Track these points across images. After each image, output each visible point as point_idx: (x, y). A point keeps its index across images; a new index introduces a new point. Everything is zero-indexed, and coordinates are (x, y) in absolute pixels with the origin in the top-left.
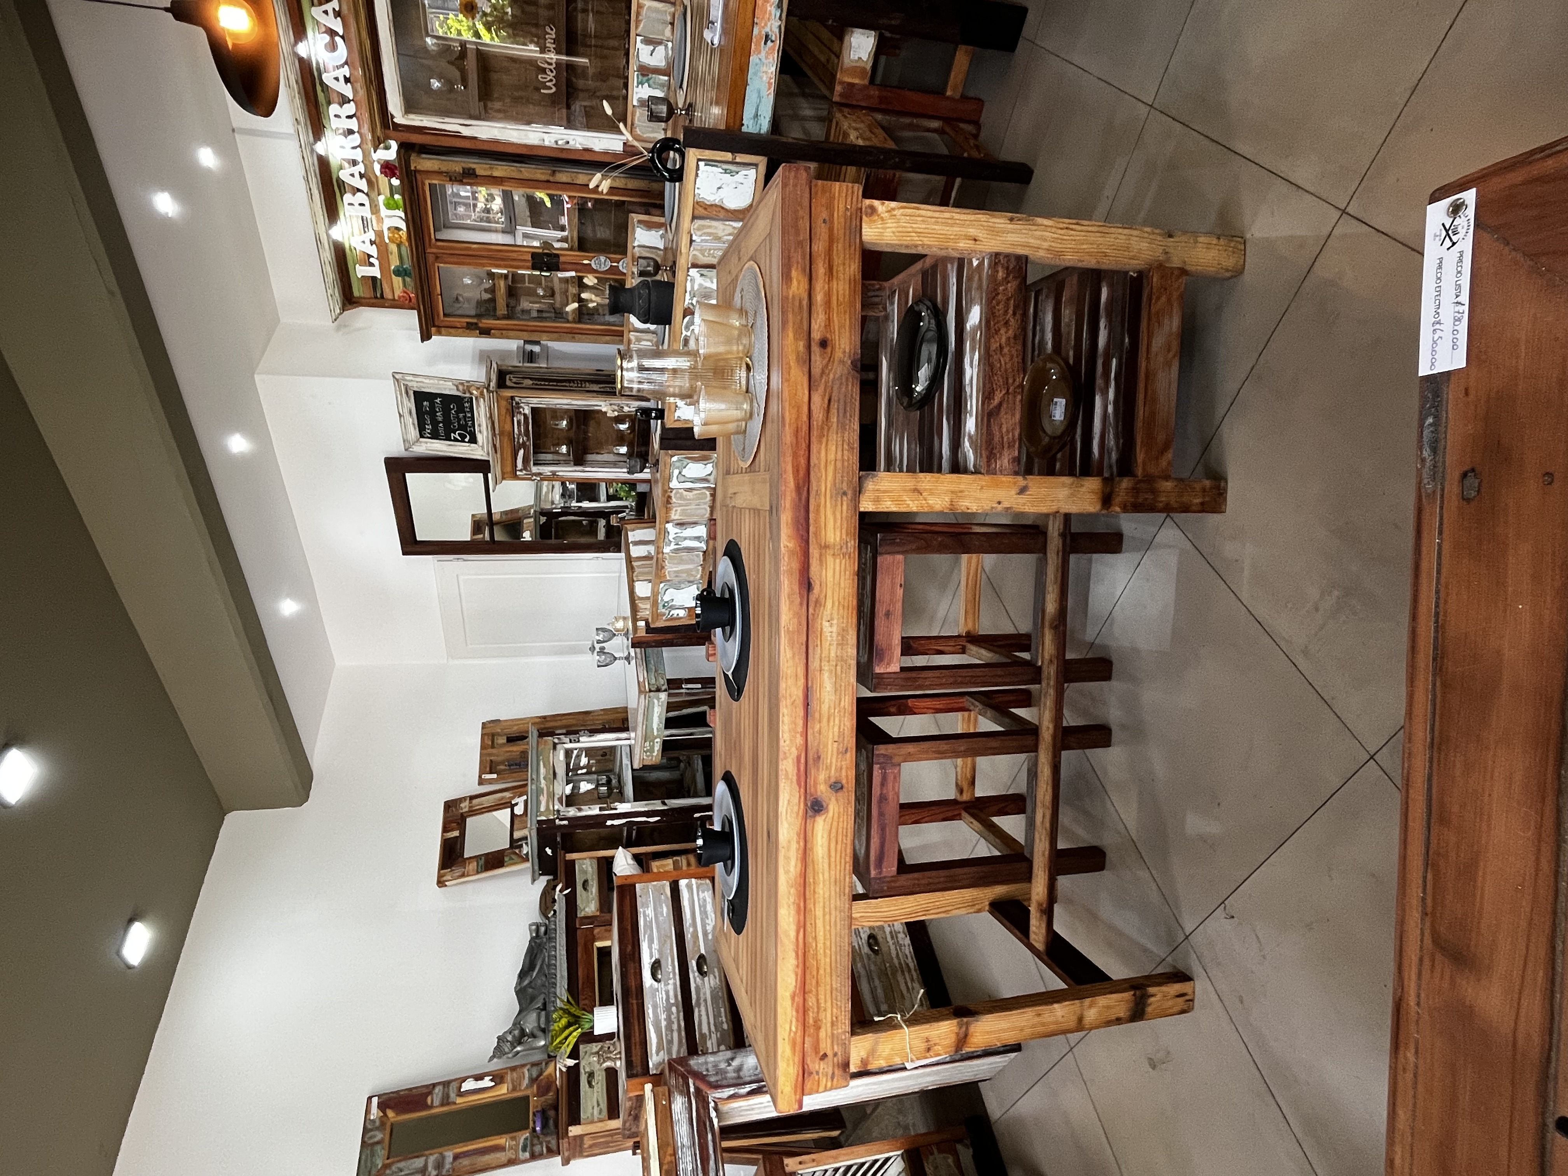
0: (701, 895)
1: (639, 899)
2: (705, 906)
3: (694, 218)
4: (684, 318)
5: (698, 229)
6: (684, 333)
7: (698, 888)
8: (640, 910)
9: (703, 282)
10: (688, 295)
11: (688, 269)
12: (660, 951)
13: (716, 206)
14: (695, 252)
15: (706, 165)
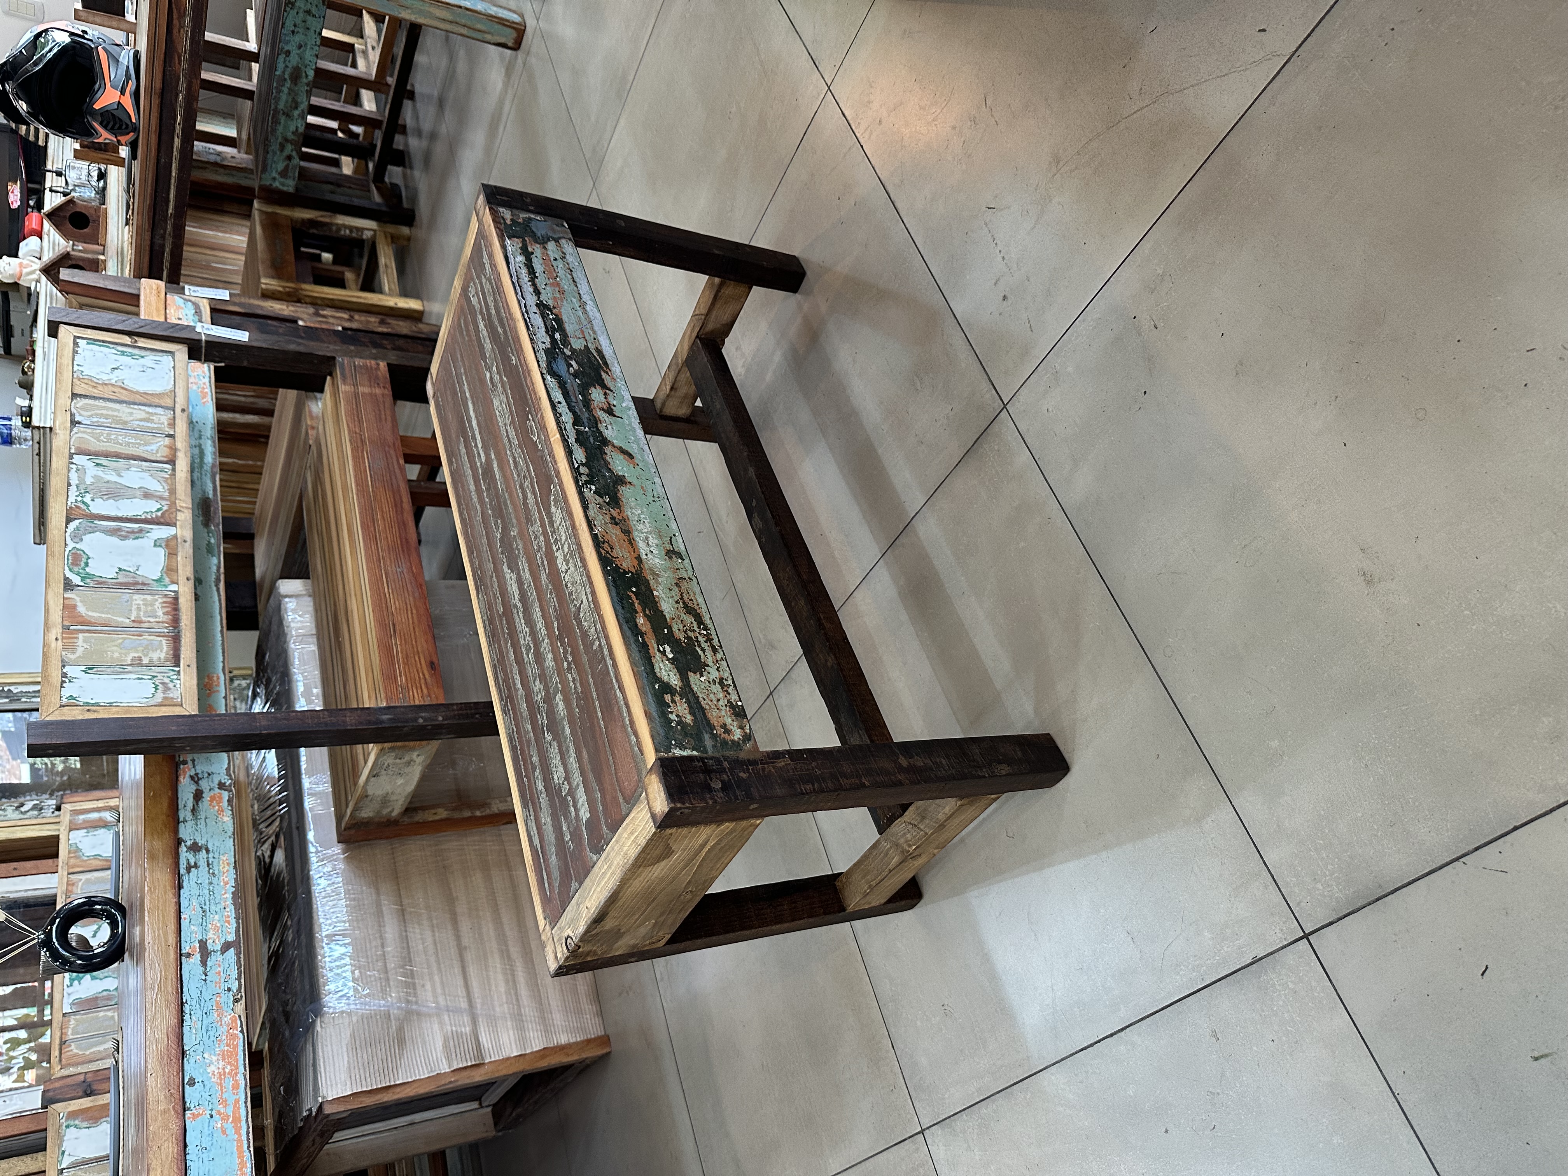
3: (74, 396)
4: (67, 523)
5: (85, 408)
6: (71, 545)
9: (100, 474)
10: (73, 488)
11: (71, 456)
13: (113, 385)
14: (80, 435)
15: (88, 343)
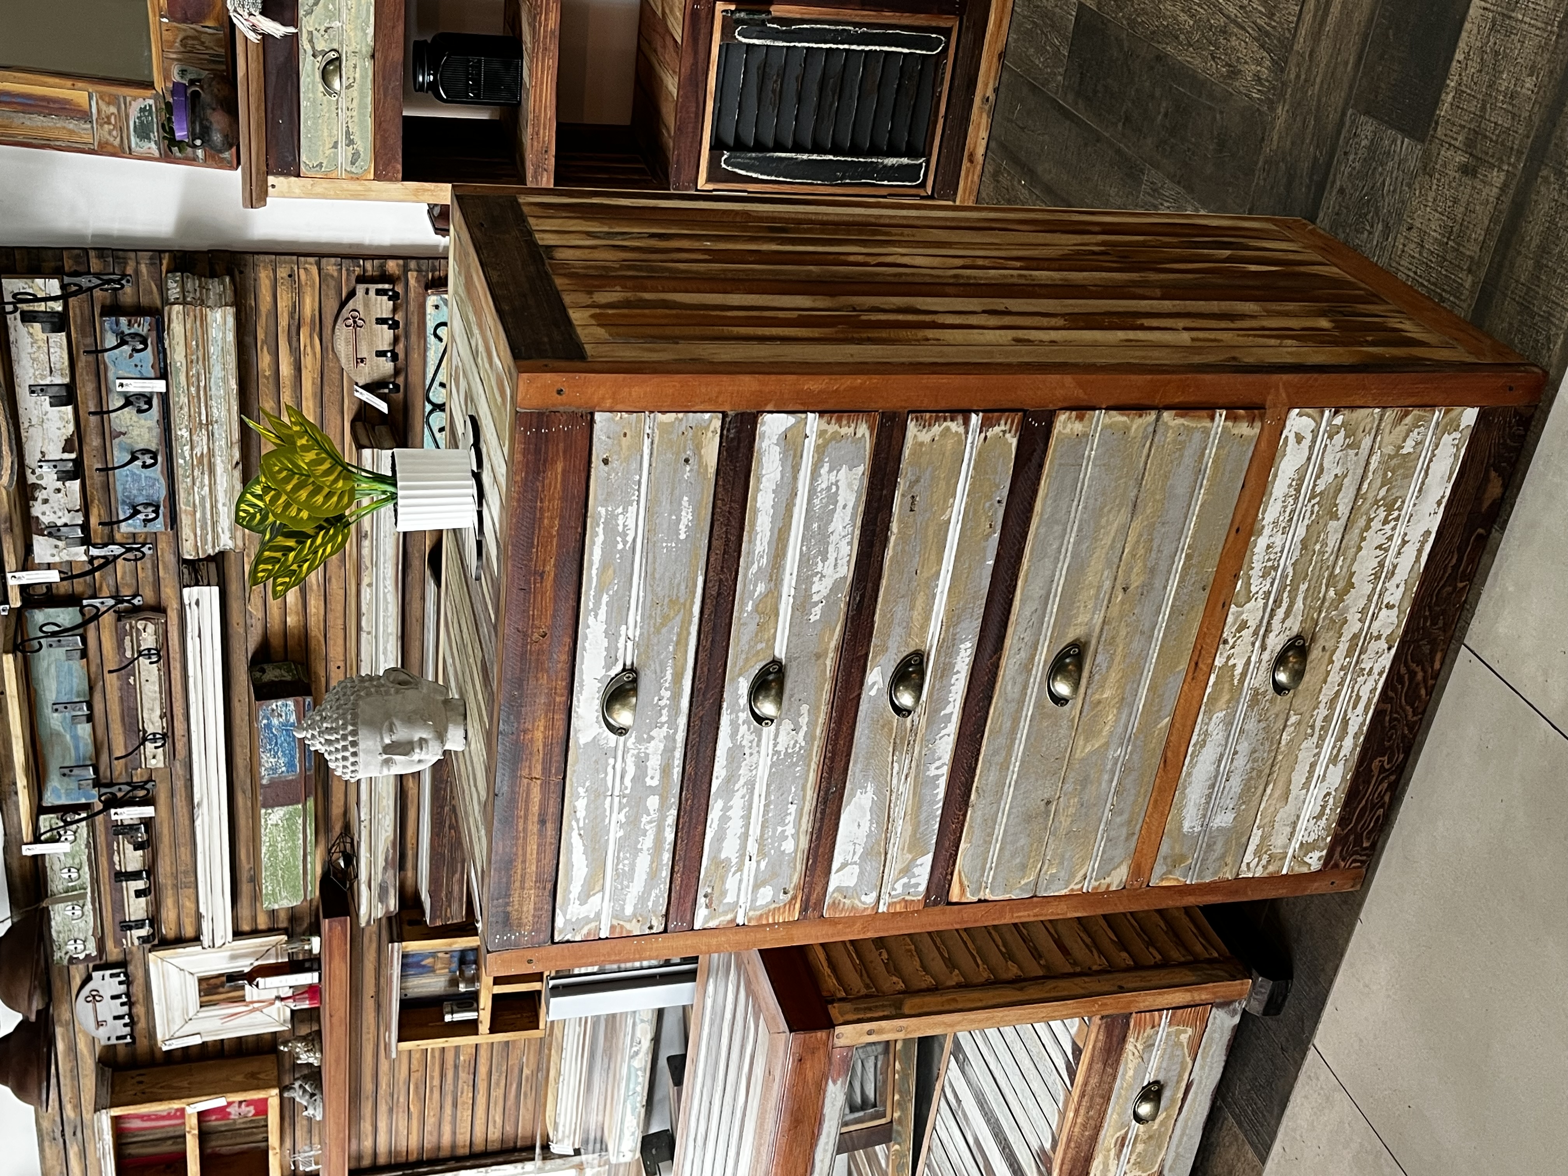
0: (826, 477)
1: (597, 469)
2: (827, 516)
7: (820, 450)
8: (598, 509)
12: (644, 645)
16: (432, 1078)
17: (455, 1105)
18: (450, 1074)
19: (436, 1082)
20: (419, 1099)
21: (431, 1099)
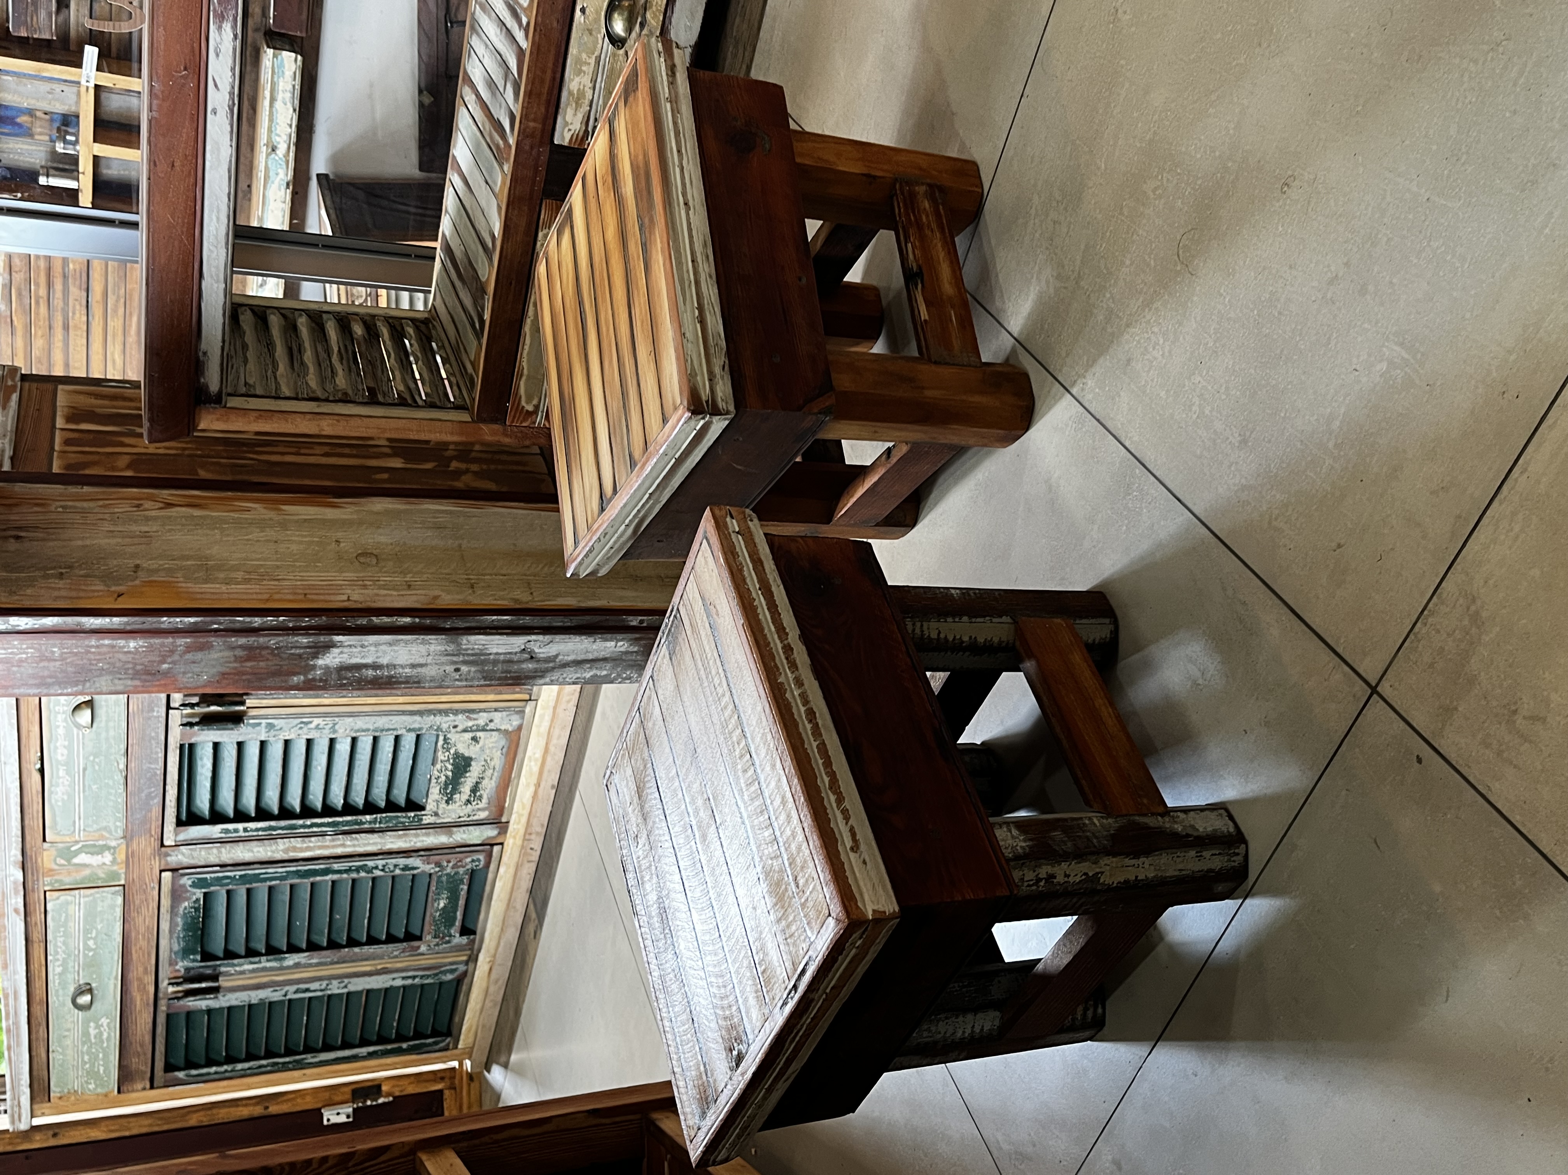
16: (37, 285)
17: (66, 327)
18: (58, 286)
19: (43, 292)
20: (25, 312)
21: (37, 314)
